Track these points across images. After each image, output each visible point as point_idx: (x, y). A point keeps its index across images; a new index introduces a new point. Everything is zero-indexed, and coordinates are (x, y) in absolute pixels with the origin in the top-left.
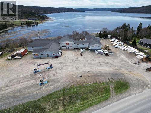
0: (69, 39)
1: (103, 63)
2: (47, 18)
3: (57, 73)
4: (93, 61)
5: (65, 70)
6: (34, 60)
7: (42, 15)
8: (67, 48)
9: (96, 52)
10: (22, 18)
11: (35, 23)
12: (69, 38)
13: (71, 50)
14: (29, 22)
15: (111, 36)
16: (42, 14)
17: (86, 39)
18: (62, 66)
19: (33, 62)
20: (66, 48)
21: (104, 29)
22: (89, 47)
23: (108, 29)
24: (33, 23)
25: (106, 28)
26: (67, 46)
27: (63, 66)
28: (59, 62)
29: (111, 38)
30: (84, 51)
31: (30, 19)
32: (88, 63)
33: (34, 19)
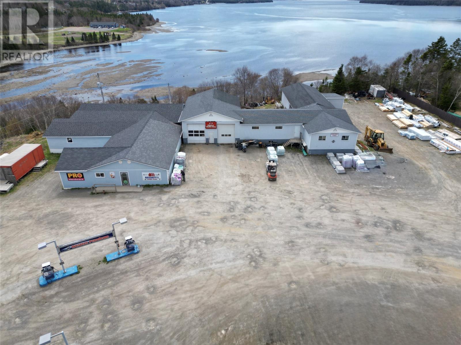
0: (217, 102)
1: (375, 225)
2: (152, 21)
3: (153, 290)
4: (327, 212)
5: (193, 273)
6: (65, 200)
7: (135, 13)
8: (212, 141)
9: (336, 163)
10: (71, 21)
11: (111, 38)
12: (221, 99)
13: (228, 151)
14: (90, 35)
15: (382, 89)
16: (136, 9)
17: (285, 102)
18: (182, 242)
19: (54, 213)
20: (207, 140)
21: (355, 59)
22: (301, 137)
23: (371, 62)
24: (105, 38)
25: (365, 58)
26: (210, 134)
27: (186, 245)
28: (170, 214)
29: (381, 96)
30: (280, 156)
31: (96, 27)
32: (307, 225)
33: (109, 27)
